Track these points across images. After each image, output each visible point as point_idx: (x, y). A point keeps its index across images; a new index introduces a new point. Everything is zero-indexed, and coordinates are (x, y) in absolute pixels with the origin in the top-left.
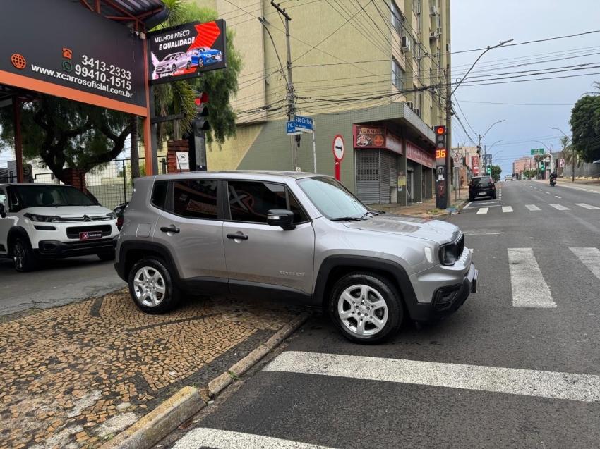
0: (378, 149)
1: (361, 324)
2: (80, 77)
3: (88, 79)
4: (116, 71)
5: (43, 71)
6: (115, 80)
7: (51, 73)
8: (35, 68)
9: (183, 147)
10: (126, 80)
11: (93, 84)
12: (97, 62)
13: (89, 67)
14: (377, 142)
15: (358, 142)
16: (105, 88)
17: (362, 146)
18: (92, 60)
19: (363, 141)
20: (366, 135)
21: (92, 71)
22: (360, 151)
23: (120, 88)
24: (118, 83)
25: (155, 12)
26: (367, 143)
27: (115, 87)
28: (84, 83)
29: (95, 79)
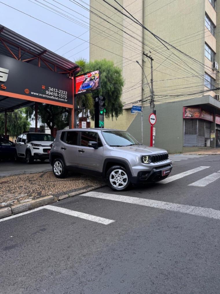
0: (197, 119)
1: (117, 184)
2: (48, 95)
3: (51, 95)
4: (61, 92)
5: (35, 94)
6: (61, 95)
7: (37, 94)
8: (32, 93)
9: (84, 119)
10: (65, 95)
11: (52, 97)
12: (54, 89)
13: (51, 91)
14: (196, 115)
15: (186, 115)
16: (57, 99)
17: (188, 118)
18: (52, 89)
19: (189, 115)
20: (190, 112)
21: (52, 93)
22: (186, 120)
23: (63, 98)
24: (62, 96)
25: (76, 69)
26: (190, 116)
27: (60, 98)
28: (49, 97)
29: (53, 95)
